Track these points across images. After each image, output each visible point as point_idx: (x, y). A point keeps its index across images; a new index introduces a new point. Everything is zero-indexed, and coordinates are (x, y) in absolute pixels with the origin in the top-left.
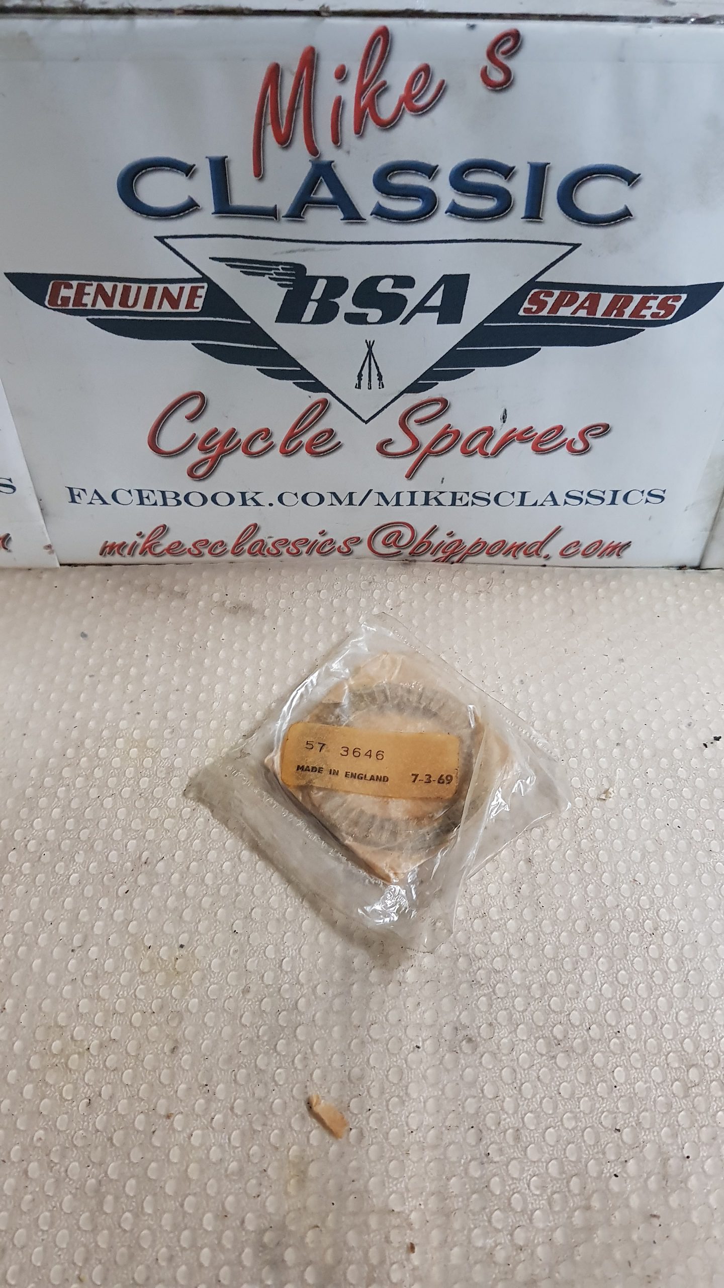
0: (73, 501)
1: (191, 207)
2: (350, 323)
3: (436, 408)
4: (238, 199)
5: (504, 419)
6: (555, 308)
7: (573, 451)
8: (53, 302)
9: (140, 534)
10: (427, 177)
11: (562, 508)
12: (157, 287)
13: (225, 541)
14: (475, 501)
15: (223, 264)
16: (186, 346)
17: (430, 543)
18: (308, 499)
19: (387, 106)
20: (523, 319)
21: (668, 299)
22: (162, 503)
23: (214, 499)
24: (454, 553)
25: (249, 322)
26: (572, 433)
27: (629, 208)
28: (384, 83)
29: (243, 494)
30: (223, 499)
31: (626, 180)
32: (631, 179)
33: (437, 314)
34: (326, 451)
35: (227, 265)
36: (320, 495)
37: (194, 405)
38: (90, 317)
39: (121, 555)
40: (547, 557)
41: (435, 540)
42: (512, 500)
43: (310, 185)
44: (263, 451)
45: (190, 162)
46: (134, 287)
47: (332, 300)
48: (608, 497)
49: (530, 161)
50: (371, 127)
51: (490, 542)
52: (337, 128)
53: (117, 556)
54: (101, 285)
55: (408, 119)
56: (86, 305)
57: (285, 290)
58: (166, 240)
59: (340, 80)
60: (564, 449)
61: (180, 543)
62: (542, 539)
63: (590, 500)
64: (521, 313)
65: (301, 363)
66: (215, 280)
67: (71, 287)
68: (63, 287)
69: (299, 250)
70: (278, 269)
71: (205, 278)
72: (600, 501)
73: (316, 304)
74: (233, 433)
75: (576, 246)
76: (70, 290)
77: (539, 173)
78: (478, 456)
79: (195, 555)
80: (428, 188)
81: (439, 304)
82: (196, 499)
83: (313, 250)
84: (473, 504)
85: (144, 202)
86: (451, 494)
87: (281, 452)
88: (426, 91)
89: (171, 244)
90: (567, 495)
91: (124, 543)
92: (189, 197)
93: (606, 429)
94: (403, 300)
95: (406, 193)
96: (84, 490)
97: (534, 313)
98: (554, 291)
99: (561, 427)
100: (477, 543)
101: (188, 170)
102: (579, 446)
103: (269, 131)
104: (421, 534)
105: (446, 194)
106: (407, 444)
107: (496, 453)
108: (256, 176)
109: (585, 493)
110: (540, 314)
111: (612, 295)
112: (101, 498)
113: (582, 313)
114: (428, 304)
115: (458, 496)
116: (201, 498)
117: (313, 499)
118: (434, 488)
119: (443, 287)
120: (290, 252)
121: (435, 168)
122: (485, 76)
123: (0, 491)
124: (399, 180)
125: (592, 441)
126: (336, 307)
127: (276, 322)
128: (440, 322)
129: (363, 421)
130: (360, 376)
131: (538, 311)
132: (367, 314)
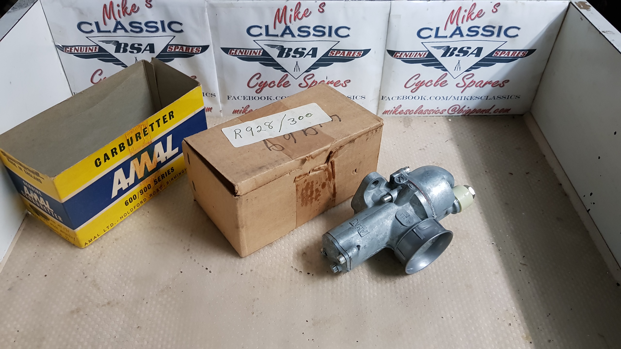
0: (228, 99)
1: (261, 34)
2: (293, 57)
3: (311, 76)
4: (270, 33)
5: (327, 78)
6: (336, 54)
7: (343, 86)
8: (230, 53)
9: (243, 108)
10: (308, 29)
12: (252, 51)
15: (266, 46)
16: (258, 62)
19: (300, 16)
20: (329, 57)
21: (359, 52)
22: (249, 99)
23: (261, 98)
25: (271, 58)
26: (342, 82)
27: (349, 34)
28: (300, 12)
29: (268, 97)
30: (263, 98)
32: (349, 29)
33: (311, 56)
34: (287, 86)
35: (268, 46)
37: (258, 76)
38: (238, 57)
39: (237, 113)
43: (285, 30)
44: (273, 86)
45: (261, 26)
46: (248, 50)
48: (352, 97)
49: (328, 26)
50: (297, 19)
52: (290, 20)
53: (236, 113)
54: (241, 50)
55: (304, 18)
56: (237, 54)
57: (279, 51)
59: (291, 11)
60: (341, 86)
61: (252, 110)
64: (329, 55)
67: (234, 50)
68: (232, 50)
69: (283, 43)
70: (278, 47)
71: (262, 49)
73: (285, 54)
74: (266, 82)
75: (339, 42)
77: (330, 28)
80: (308, 31)
81: (311, 53)
82: (257, 98)
83: (285, 43)
85: (251, 33)
87: (277, 86)
88: (307, 13)
89: (256, 42)
91: (239, 110)
94: (304, 53)
95: (304, 32)
96: (231, 96)
98: (335, 51)
99: (340, 81)
101: (261, 28)
102: (344, 85)
103: (277, 21)
105: (312, 32)
106: (305, 84)
108: (274, 29)
111: (348, 52)
112: (235, 98)
113: (342, 55)
114: (309, 53)
119: (312, 50)
120: (281, 43)
121: (310, 27)
122: (319, 10)
123: (212, 96)
124: (303, 29)
125: (347, 84)
126: (290, 54)
127: (277, 57)
128: (312, 57)
129: (295, 79)
130: (295, 69)
131: (332, 55)
132: (296, 56)
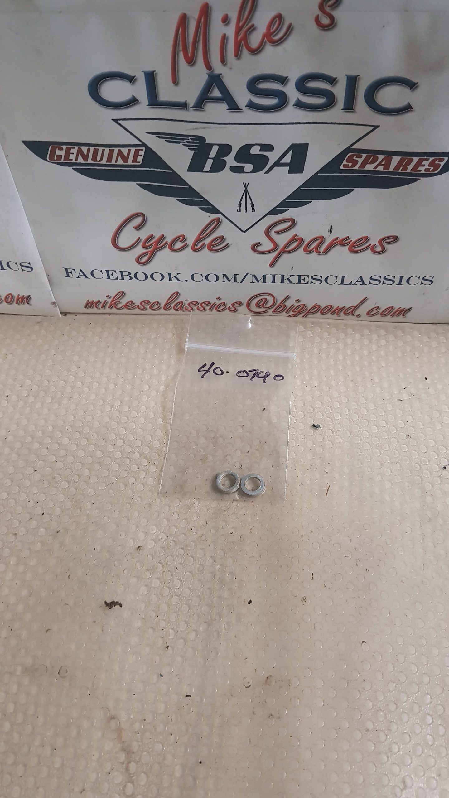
0: (68, 276)
1: (133, 101)
2: (233, 172)
3: (288, 224)
4: (162, 96)
5: (331, 231)
7: (374, 252)
8: (52, 158)
9: (108, 296)
10: (281, 84)
11: (367, 285)
12: (114, 150)
13: (159, 301)
14: (313, 281)
15: (154, 136)
16: (132, 186)
17: (285, 306)
18: (209, 277)
19: (255, 40)
20: (342, 171)
21: (436, 160)
22: (121, 278)
23: (152, 276)
24: (300, 313)
25: (171, 171)
26: (374, 241)
27: (410, 103)
28: (253, 25)
29: (170, 274)
30: (157, 277)
31: (409, 86)
32: (412, 85)
33: (288, 168)
34: (220, 249)
35: (157, 137)
36: (217, 276)
37: (139, 220)
38: (74, 167)
39: (98, 308)
40: (358, 316)
41: (288, 304)
42: (336, 280)
43: (208, 88)
44: (181, 248)
45: (132, 75)
46: (100, 149)
47: (222, 158)
48: (397, 280)
49: (347, 74)
50: (245, 53)
51: (323, 306)
52: (224, 54)
53: (95, 308)
54: (81, 148)
55: (269, 48)
56: (72, 160)
57: (193, 152)
58: (119, 121)
59: (225, 24)
60: (369, 251)
61: (132, 302)
62: (355, 305)
63: (385, 281)
64: (342, 167)
65: (204, 196)
66: (150, 146)
67: (62, 149)
68: (57, 150)
69: (201, 128)
70: (188, 139)
71: (143, 145)
72: (392, 283)
73: (212, 161)
74: (162, 237)
75: (376, 127)
76: (62, 151)
77: (352, 82)
78: (314, 254)
79: (142, 309)
80: (281, 90)
81: (289, 161)
82: (141, 276)
83: (210, 128)
84: (311, 282)
85: (105, 98)
86: (298, 276)
87: (191, 249)
88: (280, 30)
89: (122, 124)
90: (371, 278)
91: (100, 301)
92: (132, 95)
93: (396, 239)
94: (266, 159)
95: (268, 93)
96: (74, 270)
97: (350, 167)
98: (362, 154)
99: (367, 237)
100: (315, 306)
101: (131, 79)
102: (379, 249)
104: (279, 300)
105: (293, 94)
106: (270, 246)
107: (326, 252)
108: (174, 83)
109: (382, 277)
110: (354, 168)
111: (399, 158)
112: (84, 274)
113: (381, 168)
114: (282, 161)
115: (302, 278)
116: (144, 276)
117: (212, 278)
118: (287, 273)
119: (291, 151)
120: (196, 129)
121: (287, 77)
122: (317, 20)
123: (23, 270)
124: (264, 86)
125: (387, 246)
126: (225, 163)
127: (187, 171)
128: (290, 172)
129: (242, 231)
130: (240, 204)
131: (351, 167)
132: (244, 167)
